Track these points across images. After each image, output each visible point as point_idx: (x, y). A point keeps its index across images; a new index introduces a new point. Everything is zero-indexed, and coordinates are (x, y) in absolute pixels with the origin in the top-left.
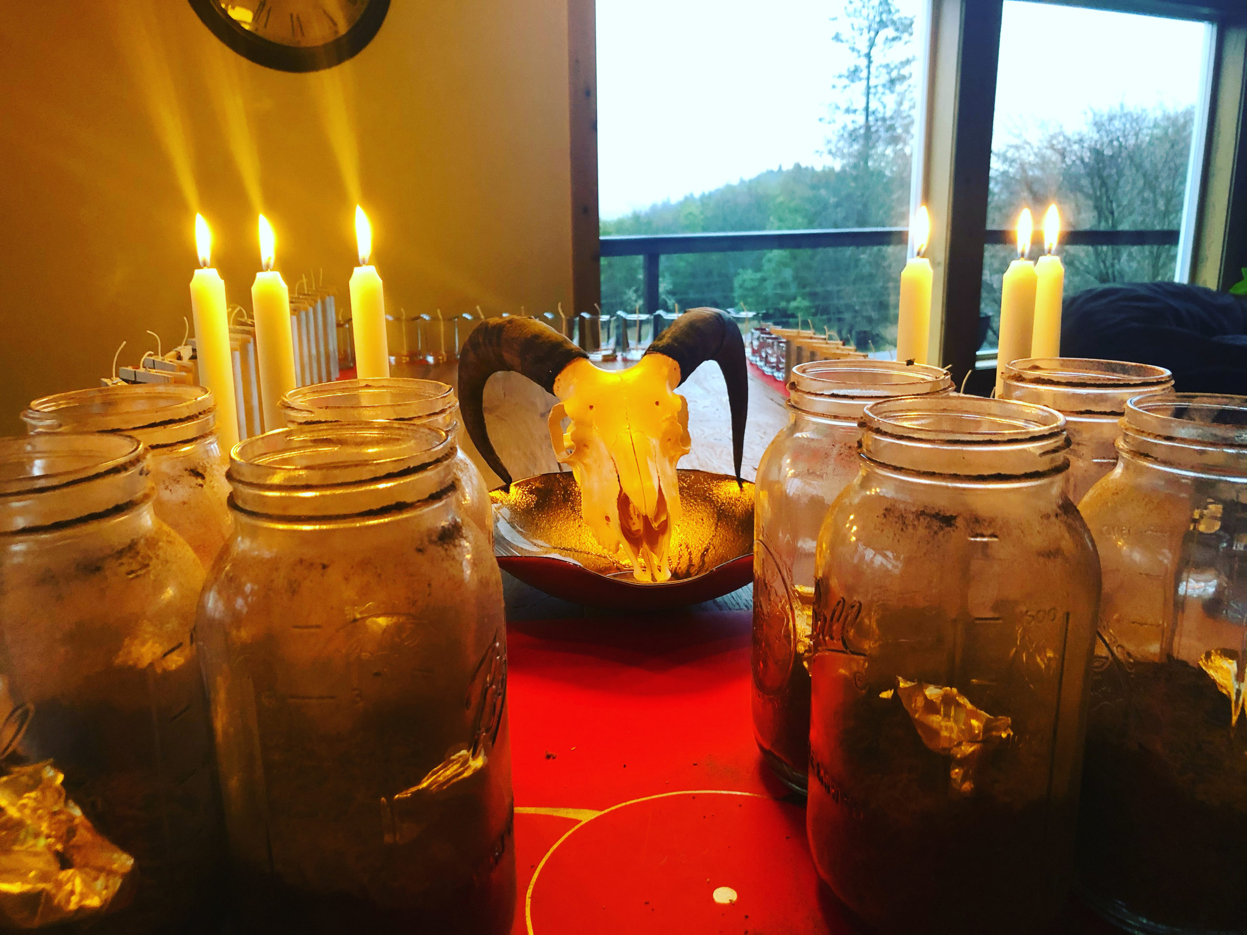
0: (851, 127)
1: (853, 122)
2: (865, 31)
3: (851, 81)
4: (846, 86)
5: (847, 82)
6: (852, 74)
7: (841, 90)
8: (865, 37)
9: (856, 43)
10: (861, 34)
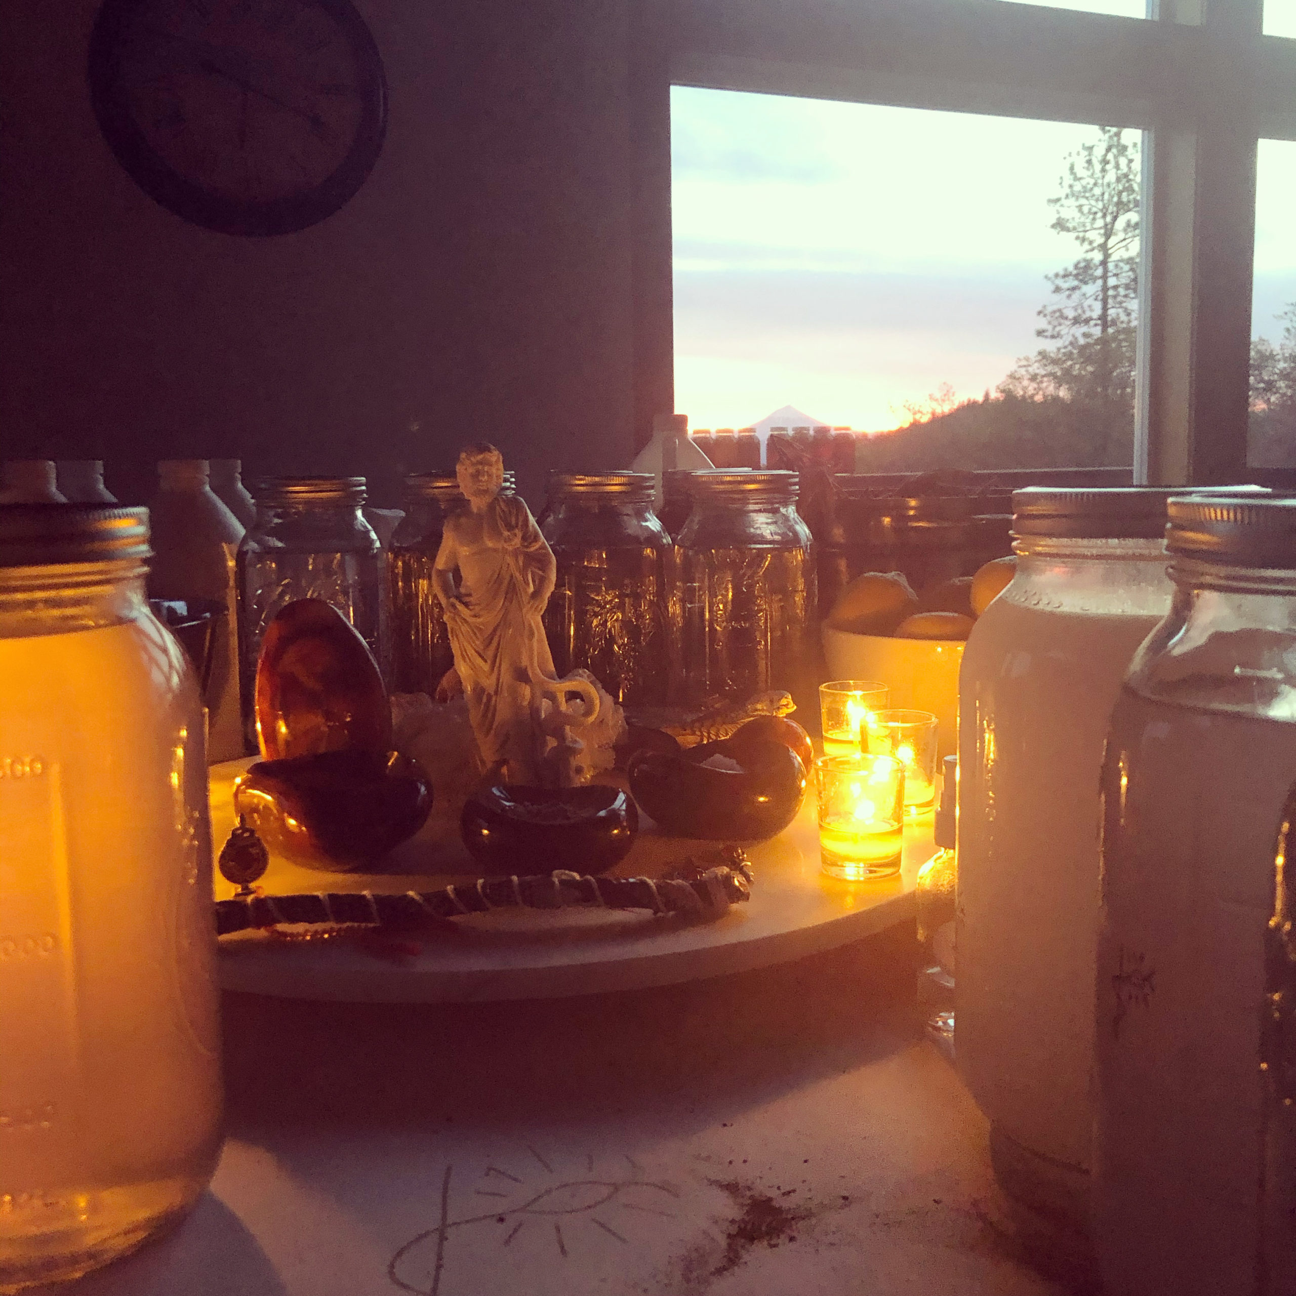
0: (1082, 342)
2: (1100, 215)
3: (1081, 281)
4: (1074, 289)
5: (1076, 283)
6: (1083, 272)
7: (1067, 293)
8: (1100, 223)
9: (1085, 231)
10: (1094, 219)
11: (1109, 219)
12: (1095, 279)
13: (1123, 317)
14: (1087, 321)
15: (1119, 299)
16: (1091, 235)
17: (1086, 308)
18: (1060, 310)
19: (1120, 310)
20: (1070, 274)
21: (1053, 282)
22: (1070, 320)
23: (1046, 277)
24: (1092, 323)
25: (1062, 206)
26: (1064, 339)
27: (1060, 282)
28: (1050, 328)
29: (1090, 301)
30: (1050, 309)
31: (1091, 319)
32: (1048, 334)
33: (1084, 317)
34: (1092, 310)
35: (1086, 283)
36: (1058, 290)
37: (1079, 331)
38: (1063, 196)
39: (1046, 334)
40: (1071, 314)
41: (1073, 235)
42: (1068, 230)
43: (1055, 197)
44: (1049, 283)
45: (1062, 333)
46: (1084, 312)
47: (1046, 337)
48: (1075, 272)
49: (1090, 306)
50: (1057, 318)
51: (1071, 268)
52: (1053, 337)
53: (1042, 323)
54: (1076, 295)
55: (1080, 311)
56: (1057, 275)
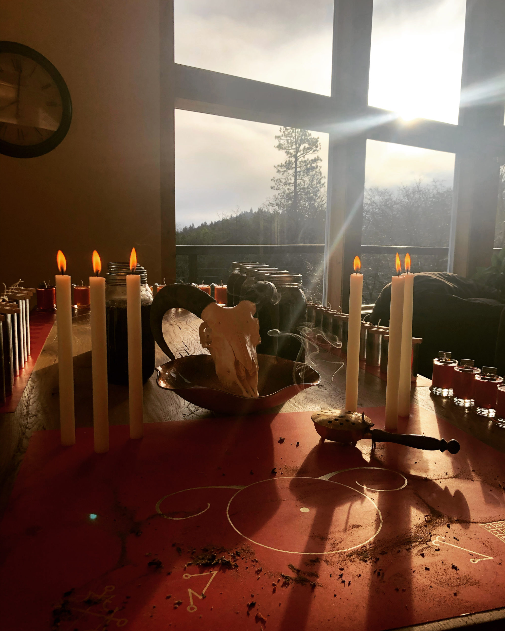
0: (287, 192)
1: (288, 189)
2: (294, 144)
3: (287, 168)
4: (285, 171)
5: (285, 169)
6: (288, 165)
7: (282, 173)
8: (294, 147)
9: (289, 150)
10: (292, 145)
11: (297, 145)
12: (292, 168)
13: (302, 183)
14: (289, 184)
15: (301, 176)
16: (291, 151)
17: (289, 179)
18: (280, 179)
19: (301, 181)
20: (283, 166)
22: (283, 183)
23: (274, 166)
24: (291, 185)
25: (281, 139)
26: (281, 190)
27: (279, 168)
28: (276, 186)
29: (290, 176)
30: (276, 179)
31: (291, 183)
32: (275, 188)
33: (288, 182)
34: (291, 180)
35: (289, 169)
36: (279, 171)
37: (286, 188)
38: (281, 135)
39: (274, 188)
40: (284, 181)
41: (284, 151)
42: (283, 149)
43: (278, 135)
44: (276, 169)
45: (280, 188)
46: (288, 180)
47: (274, 189)
48: (285, 165)
49: (290, 178)
50: (278, 182)
51: (284, 163)
52: (277, 189)
53: (273, 184)
54: (286, 174)
55: (287, 180)
56: (278, 166)
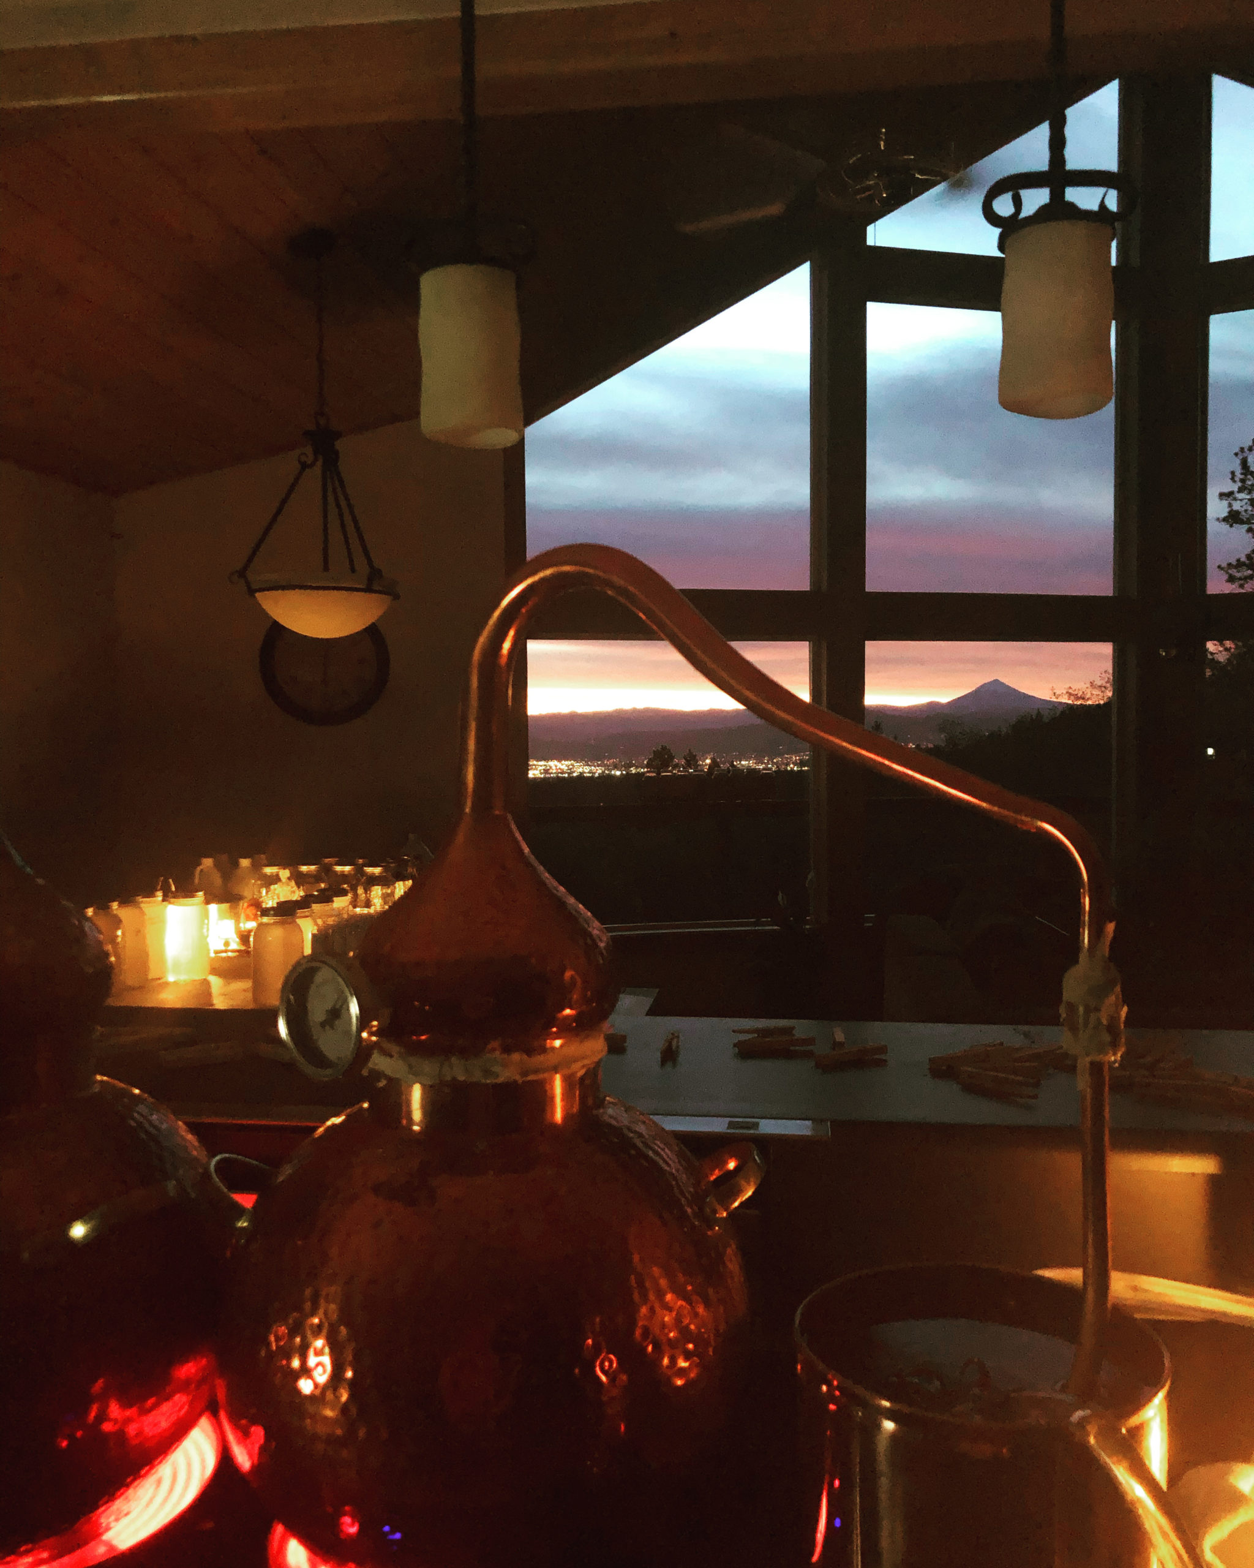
5: (1248, 573)
20: (1244, 564)
21: (1227, 573)
25: (1235, 499)
27: (1233, 572)
38: (1236, 489)
41: (1244, 527)
43: (1226, 490)
48: (1247, 562)
51: (1243, 559)
